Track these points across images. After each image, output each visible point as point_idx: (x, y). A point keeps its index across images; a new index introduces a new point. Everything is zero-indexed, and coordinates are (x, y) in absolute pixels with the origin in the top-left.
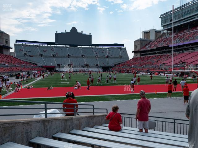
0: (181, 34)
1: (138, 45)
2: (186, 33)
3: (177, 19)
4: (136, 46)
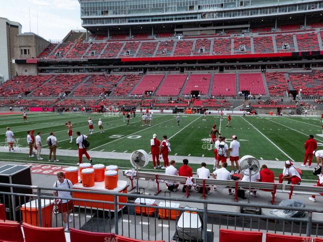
0: (125, 43)
1: (30, 46)
2: (132, 42)
3: (116, 14)
4: (23, 48)
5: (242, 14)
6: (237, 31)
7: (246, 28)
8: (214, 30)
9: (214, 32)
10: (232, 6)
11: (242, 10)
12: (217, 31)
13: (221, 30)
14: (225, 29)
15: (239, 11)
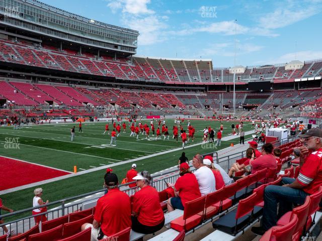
5: (40, 30)
6: (28, 42)
7: (38, 43)
8: (6, 35)
9: (7, 37)
10: (29, 18)
11: (40, 27)
12: (10, 37)
13: (14, 37)
14: (18, 38)
15: (37, 26)
